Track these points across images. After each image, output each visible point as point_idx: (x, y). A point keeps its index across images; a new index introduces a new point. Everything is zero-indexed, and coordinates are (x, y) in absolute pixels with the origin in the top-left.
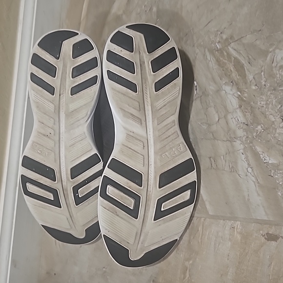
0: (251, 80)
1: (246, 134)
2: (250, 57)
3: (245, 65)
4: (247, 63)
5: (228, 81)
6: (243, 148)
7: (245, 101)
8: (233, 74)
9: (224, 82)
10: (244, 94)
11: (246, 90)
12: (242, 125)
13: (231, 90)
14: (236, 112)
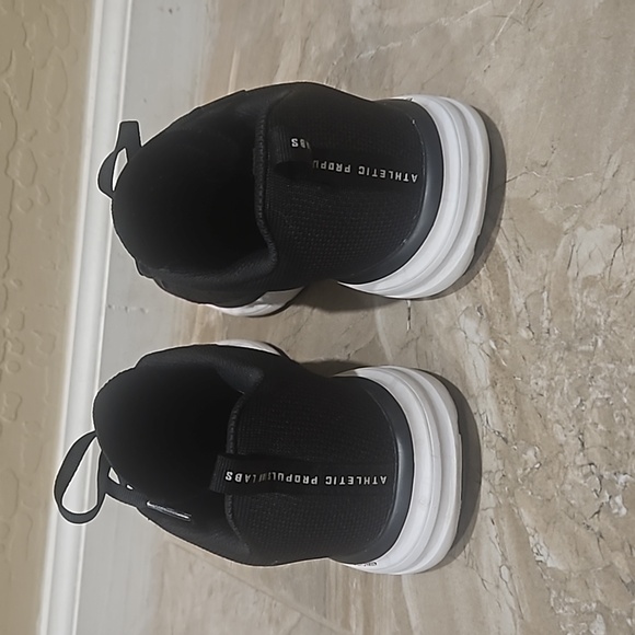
0: (518, 309)
1: (501, 468)
2: (521, 242)
3: (509, 263)
4: (514, 258)
5: (471, 305)
6: (494, 505)
7: (503, 369)
8: (483, 287)
9: (464, 308)
10: (502, 348)
11: (508, 339)
12: (494, 437)
13: (477, 332)
14: (485, 397)
